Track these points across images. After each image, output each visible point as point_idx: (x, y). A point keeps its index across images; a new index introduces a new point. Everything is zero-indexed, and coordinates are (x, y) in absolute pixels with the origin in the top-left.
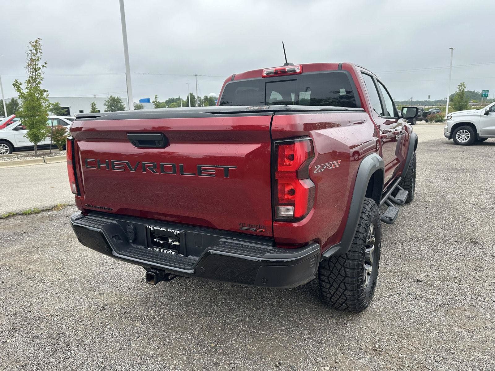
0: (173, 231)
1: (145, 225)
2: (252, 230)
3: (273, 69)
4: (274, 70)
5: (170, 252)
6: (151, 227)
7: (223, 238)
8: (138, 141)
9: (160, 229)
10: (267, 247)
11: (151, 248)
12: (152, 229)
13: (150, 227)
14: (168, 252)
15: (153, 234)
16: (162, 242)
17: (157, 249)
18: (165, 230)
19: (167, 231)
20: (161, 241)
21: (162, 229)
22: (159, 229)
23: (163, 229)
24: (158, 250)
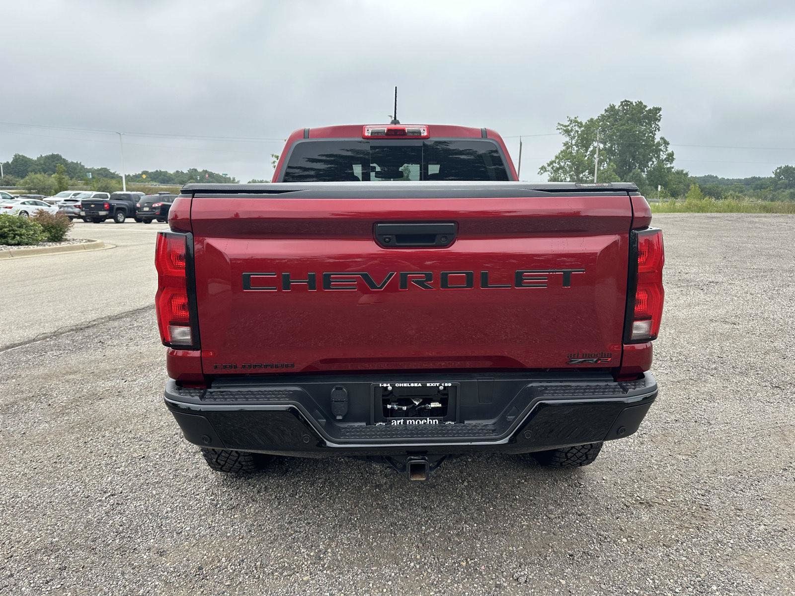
0: (438, 384)
1: (373, 383)
2: (591, 362)
3: (384, 127)
4: (386, 129)
5: (426, 421)
6: (389, 385)
7: (531, 382)
8: (396, 236)
9: (410, 384)
10: (609, 384)
11: (383, 422)
12: (390, 388)
13: (385, 385)
14: (422, 422)
15: (387, 397)
16: (405, 408)
17: (398, 422)
18: (420, 385)
19: (424, 386)
20: (404, 406)
21: (412, 385)
22: (405, 385)
23: (416, 385)
24: (400, 423)
